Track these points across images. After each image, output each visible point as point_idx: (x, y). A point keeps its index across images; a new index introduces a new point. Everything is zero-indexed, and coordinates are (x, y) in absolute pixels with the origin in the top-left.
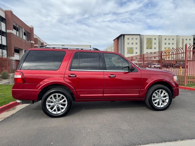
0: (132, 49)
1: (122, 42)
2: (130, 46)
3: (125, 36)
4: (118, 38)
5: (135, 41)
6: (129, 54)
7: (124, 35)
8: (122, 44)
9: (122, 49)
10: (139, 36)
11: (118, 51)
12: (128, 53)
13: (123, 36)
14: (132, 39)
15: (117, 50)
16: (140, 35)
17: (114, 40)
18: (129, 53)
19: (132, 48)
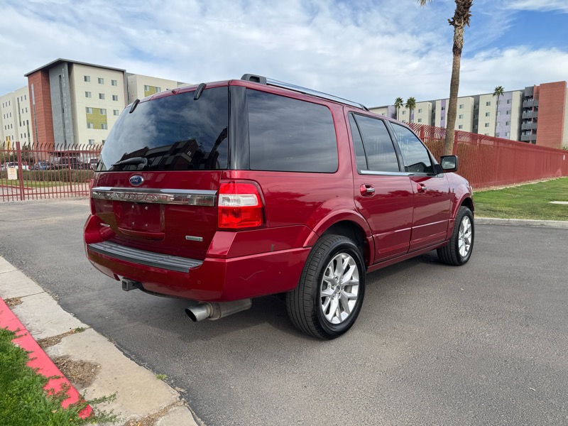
0: (102, 113)
1: (64, 85)
2: (95, 103)
3: (75, 68)
4: (46, 71)
5: (108, 90)
6: (92, 130)
7: (70, 64)
8: (64, 95)
9: (66, 110)
10: (121, 75)
11: (52, 116)
12: (89, 127)
13: (66, 66)
14: (100, 81)
15: (45, 112)
16: (123, 72)
17: (28, 75)
18: (91, 125)
19: (101, 109)
